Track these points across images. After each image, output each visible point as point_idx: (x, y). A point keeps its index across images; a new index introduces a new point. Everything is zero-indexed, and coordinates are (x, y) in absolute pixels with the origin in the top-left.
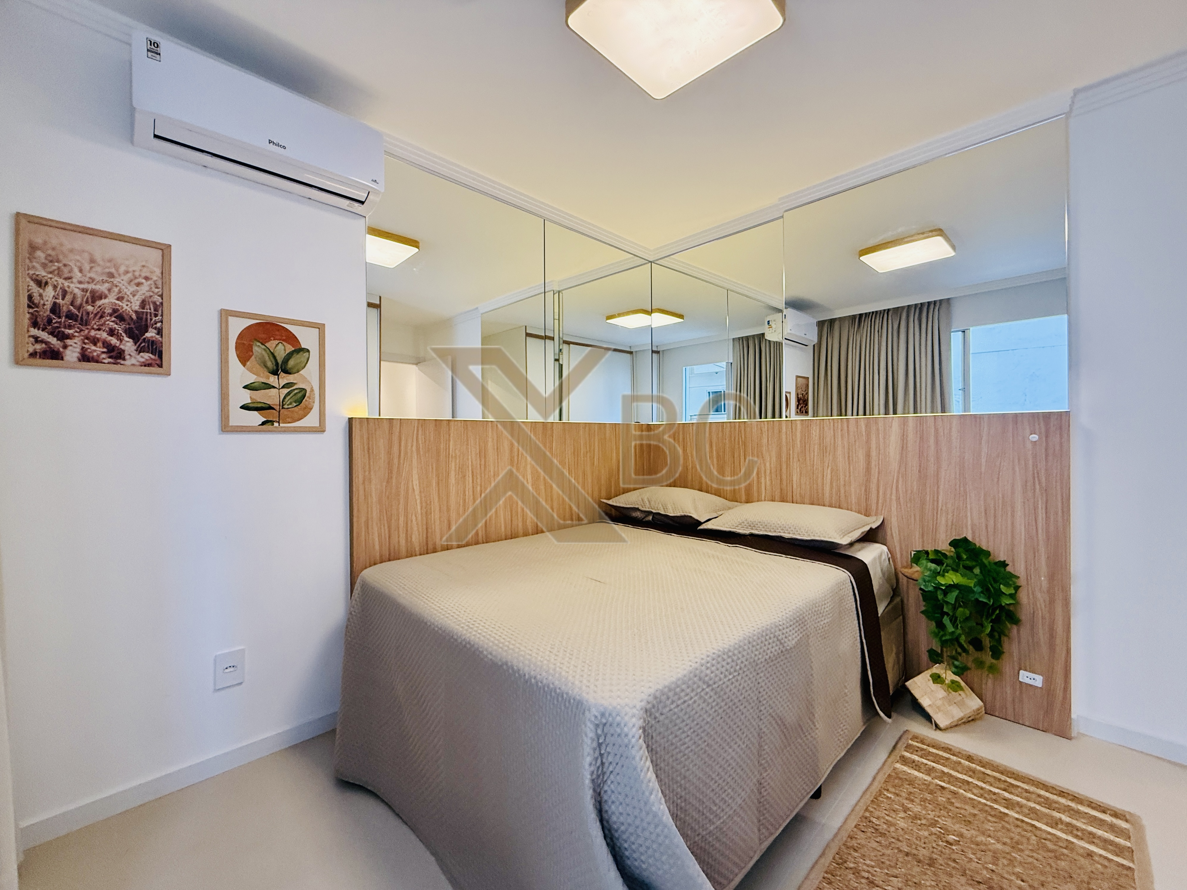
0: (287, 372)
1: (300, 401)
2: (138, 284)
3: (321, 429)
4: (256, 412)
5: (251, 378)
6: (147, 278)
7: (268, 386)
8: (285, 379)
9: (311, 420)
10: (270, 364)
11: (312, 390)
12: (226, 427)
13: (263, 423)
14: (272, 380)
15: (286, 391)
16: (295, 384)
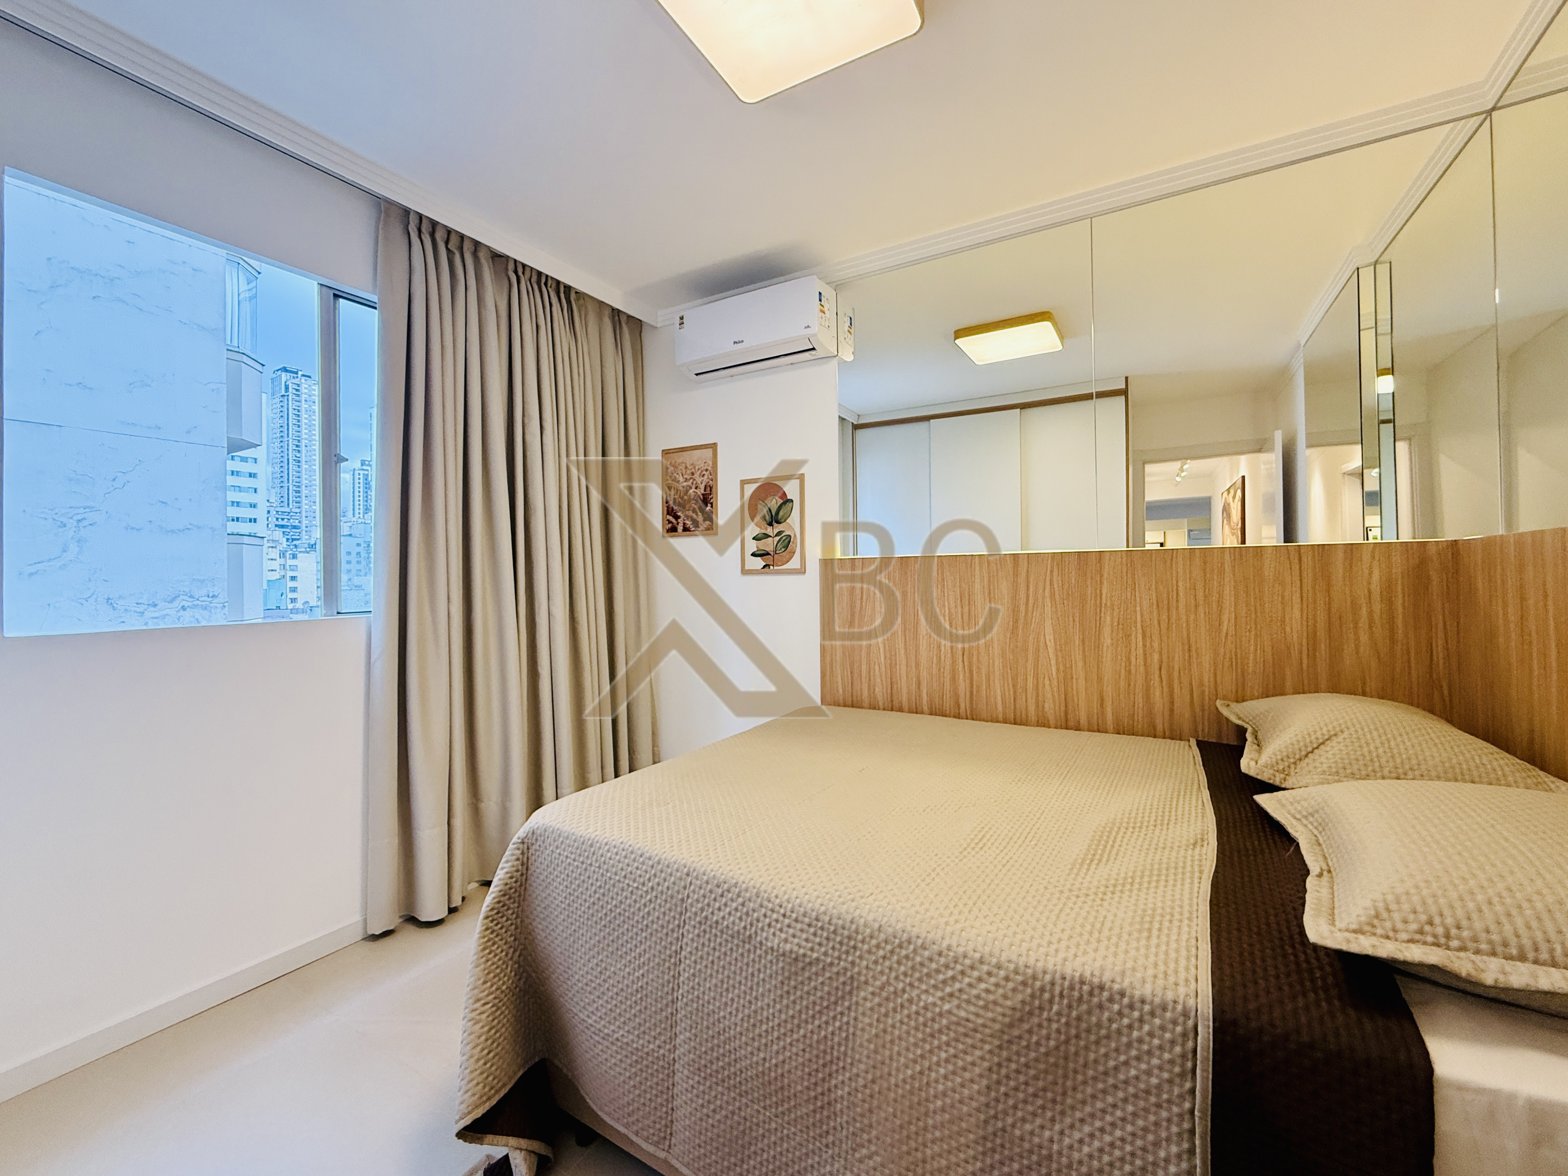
0: (778, 522)
1: (786, 547)
2: (703, 475)
3: (802, 571)
4: (759, 558)
5: (757, 531)
6: (707, 470)
7: (767, 536)
8: (778, 528)
9: (794, 563)
10: (768, 518)
11: (795, 535)
12: (745, 572)
13: (764, 567)
14: (769, 531)
15: (778, 538)
16: (783, 532)
